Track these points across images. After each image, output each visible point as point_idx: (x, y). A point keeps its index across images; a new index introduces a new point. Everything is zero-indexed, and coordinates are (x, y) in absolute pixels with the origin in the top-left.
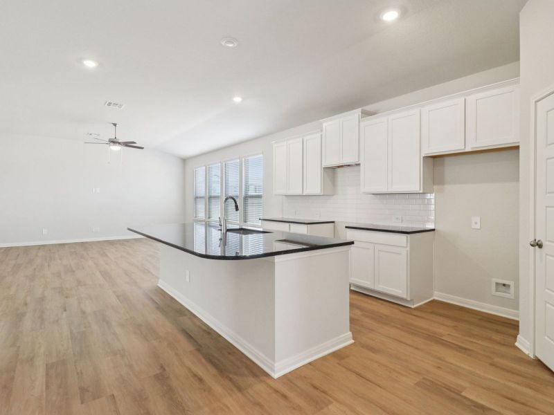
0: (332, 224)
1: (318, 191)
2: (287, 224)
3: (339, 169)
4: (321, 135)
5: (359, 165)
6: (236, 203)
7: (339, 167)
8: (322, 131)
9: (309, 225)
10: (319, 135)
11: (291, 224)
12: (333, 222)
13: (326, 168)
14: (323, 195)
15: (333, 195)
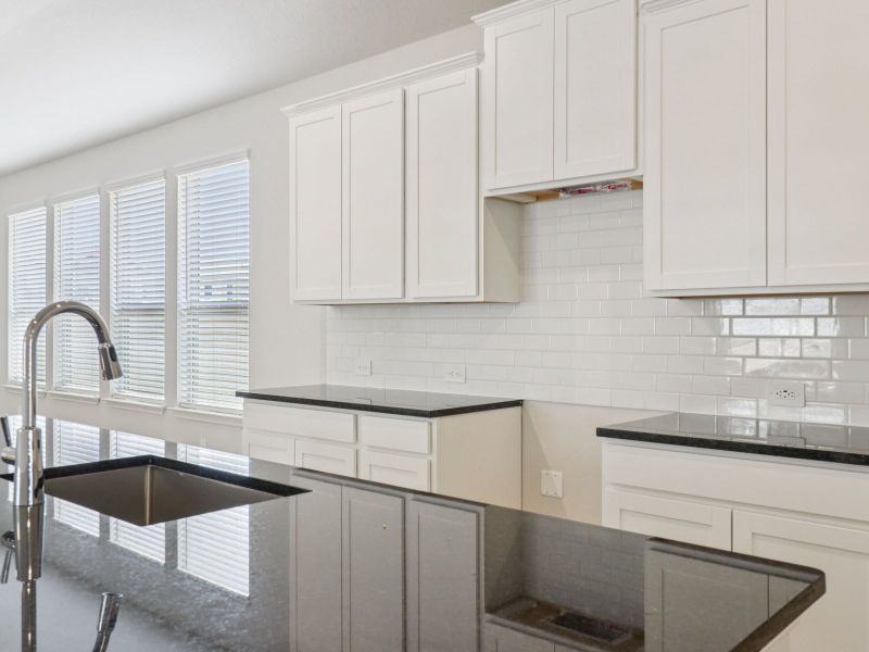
0: (516, 410)
1: (465, 286)
2: (347, 416)
3: (540, 208)
4: (478, 72)
5: (637, 185)
6: (102, 337)
7: (540, 196)
8: (480, 57)
9: (435, 421)
10: (470, 72)
11: (362, 415)
12: (518, 403)
13: (492, 200)
14: (484, 302)
15: (516, 304)
